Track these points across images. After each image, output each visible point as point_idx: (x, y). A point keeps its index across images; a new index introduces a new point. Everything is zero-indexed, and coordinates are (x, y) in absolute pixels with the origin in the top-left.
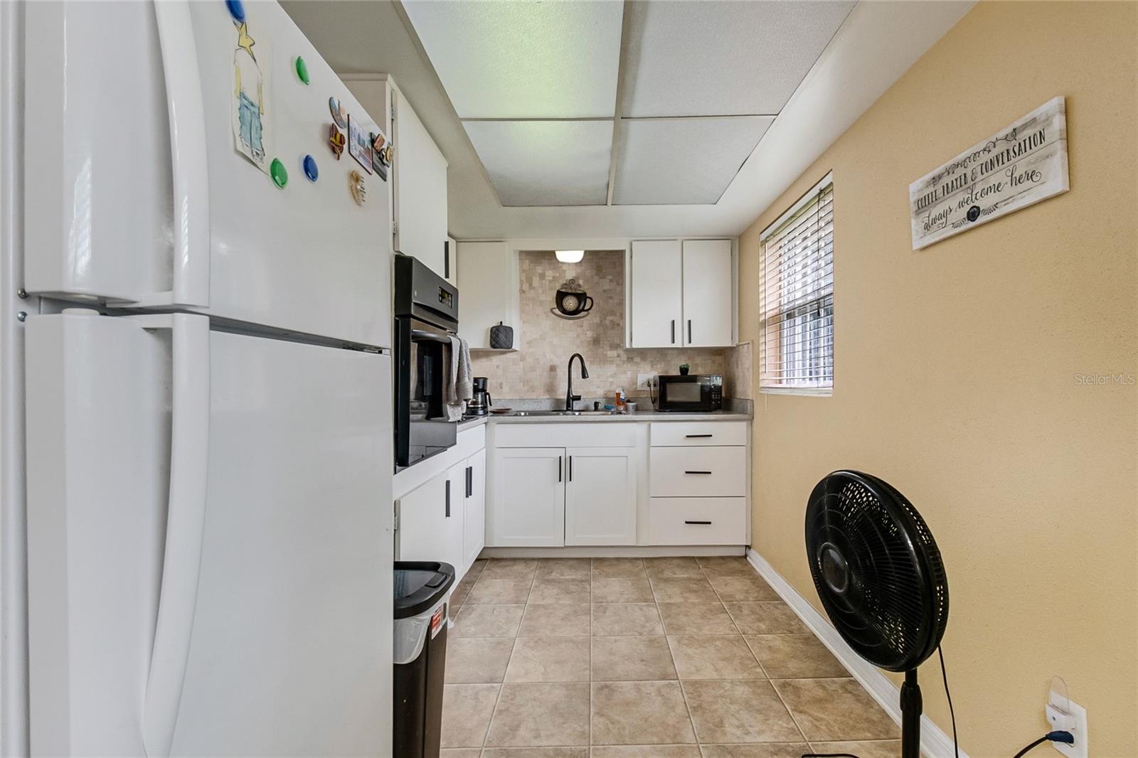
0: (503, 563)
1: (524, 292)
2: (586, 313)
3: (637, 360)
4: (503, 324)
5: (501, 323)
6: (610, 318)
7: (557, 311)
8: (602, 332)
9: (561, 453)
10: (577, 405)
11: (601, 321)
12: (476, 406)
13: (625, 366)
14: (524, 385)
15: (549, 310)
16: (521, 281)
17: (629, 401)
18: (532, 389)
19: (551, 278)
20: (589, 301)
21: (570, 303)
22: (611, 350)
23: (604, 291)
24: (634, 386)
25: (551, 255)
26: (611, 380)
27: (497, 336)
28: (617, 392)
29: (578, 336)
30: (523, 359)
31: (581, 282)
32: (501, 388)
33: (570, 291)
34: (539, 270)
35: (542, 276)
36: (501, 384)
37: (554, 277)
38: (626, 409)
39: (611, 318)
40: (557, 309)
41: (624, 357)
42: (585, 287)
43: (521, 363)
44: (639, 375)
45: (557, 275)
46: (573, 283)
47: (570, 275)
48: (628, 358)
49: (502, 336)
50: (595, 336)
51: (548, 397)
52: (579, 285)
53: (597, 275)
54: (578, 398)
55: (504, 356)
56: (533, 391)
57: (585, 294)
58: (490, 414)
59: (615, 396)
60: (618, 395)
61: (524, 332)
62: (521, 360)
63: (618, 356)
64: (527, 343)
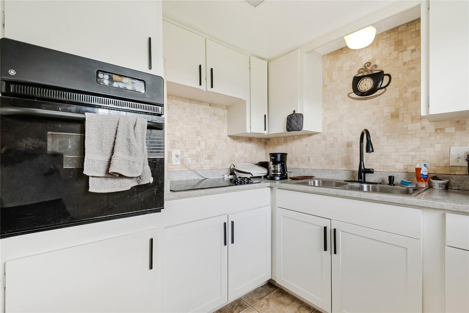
1: (325, 86)
2: (383, 90)
3: (451, 130)
4: (296, 113)
5: (294, 111)
6: (410, 90)
7: (354, 95)
8: (401, 105)
9: (327, 223)
10: (369, 178)
11: (401, 95)
12: (276, 173)
13: (432, 138)
14: (325, 159)
15: (346, 96)
16: (324, 79)
17: (435, 178)
18: (332, 162)
19: (348, 68)
20: (386, 79)
21: (366, 85)
22: (412, 122)
23: (404, 64)
24: (446, 161)
25: (344, 49)
26: (412, 153)
27: (290, 121)
28: (418, 166)
29: (374, 113)
30: (324, 138)
31: (377, 63)
32: (309, 160)
33: (366, 74)
34: (338, 64)
35: (341, 69)
36: (309, 158)
37: (351, 67)
38: (430, 187)
39: (414, 89)
40: (354, 93)
41: (431, 127)
42: (382, 66)
43: (324, 141)
44: (452, 148)
45: (354, 63)
46: (368, 66)
47: (365, 60)
48: (436, 130)
49: (294, 122)
50: (394, 111)
51: (345, 168)
52: (376, 66)
53: (395, 50)
54: (370, 171)
56: (333, 164)
57: (382, 72)
58: (289, 180)
59: (414, 171)
60: (418, 170)
61: (325, 117)
63: (423, 128)
64: (328, 126)
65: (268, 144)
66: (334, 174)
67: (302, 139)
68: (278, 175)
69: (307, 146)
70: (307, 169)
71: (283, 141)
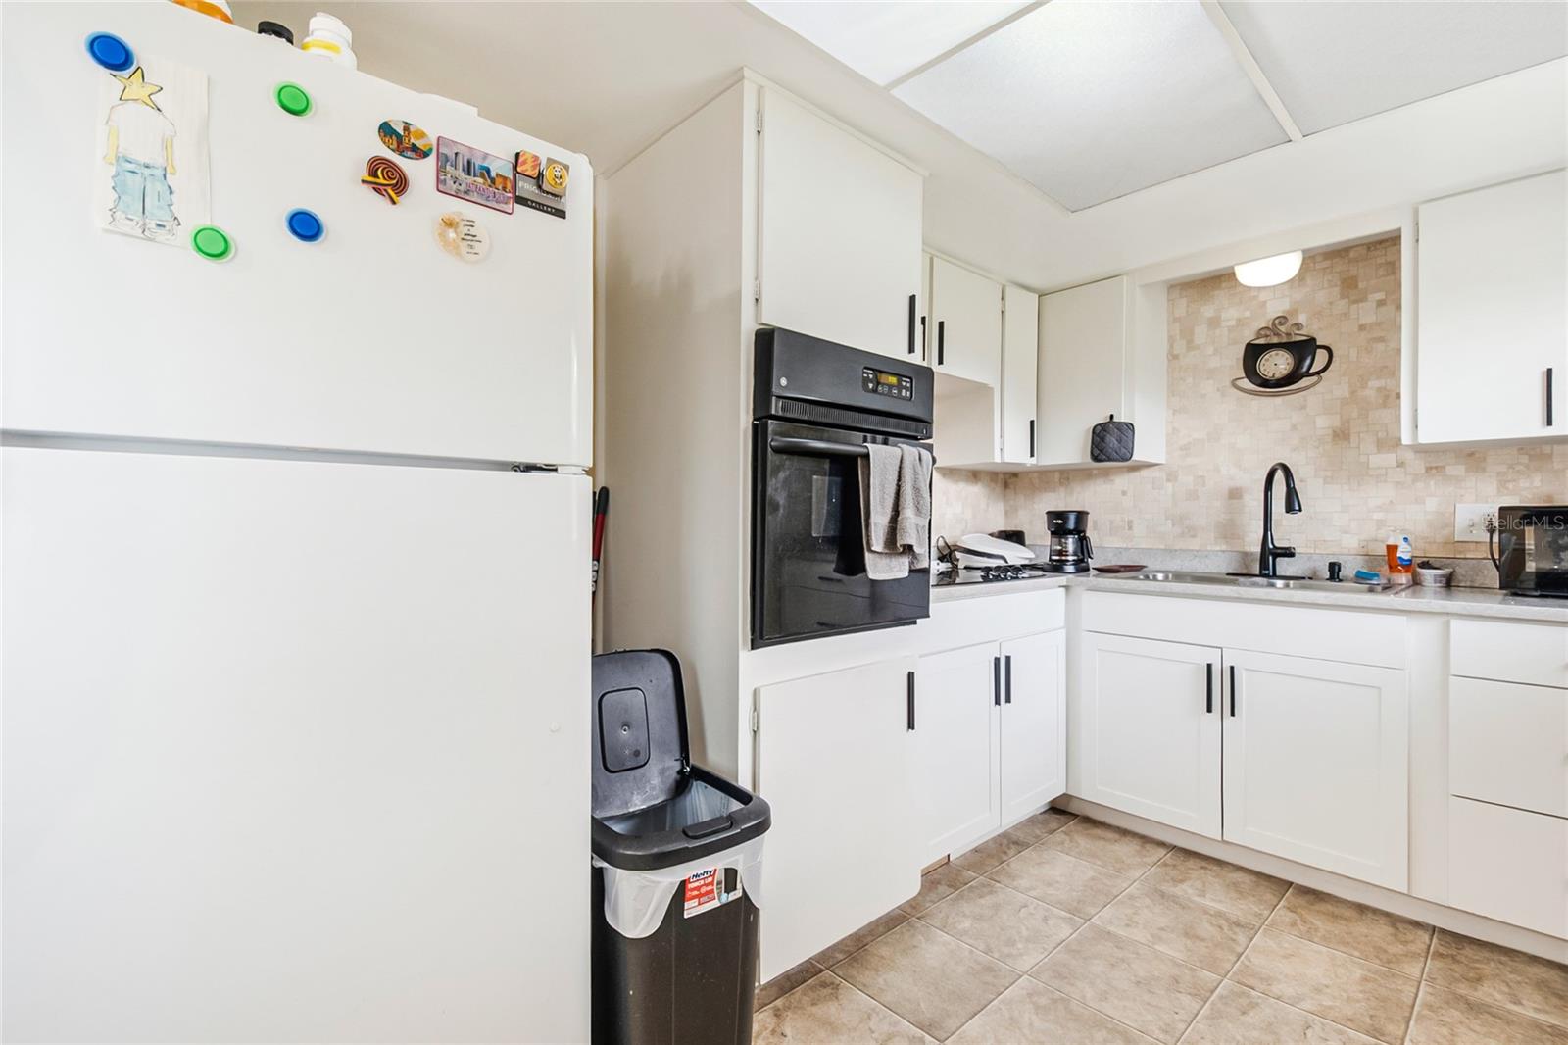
0: (1098, 832)
1: (1175, 357)
2: (1315, 378)
3: (1457, 470)
4: (1115, 419)
5: (1112, 416)
6: (1374, 384)
7: (1247, 384)
8: (1355, 414)
9: (1214, 658)
10: (1284, 566)
11: (1353, 393)
12: (1064, 558)
13: (1420, 485)
14: (1173, 525)
15: (1228, 383)
16: (1171, 340)
17: (1426, 565)
18: (1191, 532)
19: (1233, 323)
20: (1321, 357)
21: (1277, 364)
22: (1379, 451)
23: (1362, 328)
24: (1446, 532)
25: (1223, 279)
26: (1376, 516)
27: (1103, 439)
28: (1391, 542)
29: (1294, 428)
30: (1171, 477)
31: (1302, 319)
32: (1130, 528)
33: (1275, 340)
34: (1208, 311)
35: (1214, 323)
36: (1130, 522)
37: (1239, 320)
38: (1416, 582)
39: (1381, 383)
40: (1246, 380)
41: (1417, 464)
42: (1310, 326)
43: (1170, 485)
44: (1458, 505)
45: (1248, 314)
46: (1281, 324)
47: (1275, 309)
48: (1428, 469)
49: (1112, 441)
50: (1337, 424)
51: (1224, 547)
52: (1298, 326)
53: (1342, 297)
54: (1288, 553)
55: (1136, 474)
56: (1194, 536)
57: (1313, 340)
58: (1092, 572)
59: (1384, 551)
60: (1392, 549)
61: (1174, 429)
62: (1168, 480)
63: (1401, 464)
64: (1181, 449)
65: (1012, 487)
66: (1197, 559)
67: (1112, 478)
68: (1068, 561)
69: (1124, 493)
70: (1126, 549)
71: (1057, 480)
